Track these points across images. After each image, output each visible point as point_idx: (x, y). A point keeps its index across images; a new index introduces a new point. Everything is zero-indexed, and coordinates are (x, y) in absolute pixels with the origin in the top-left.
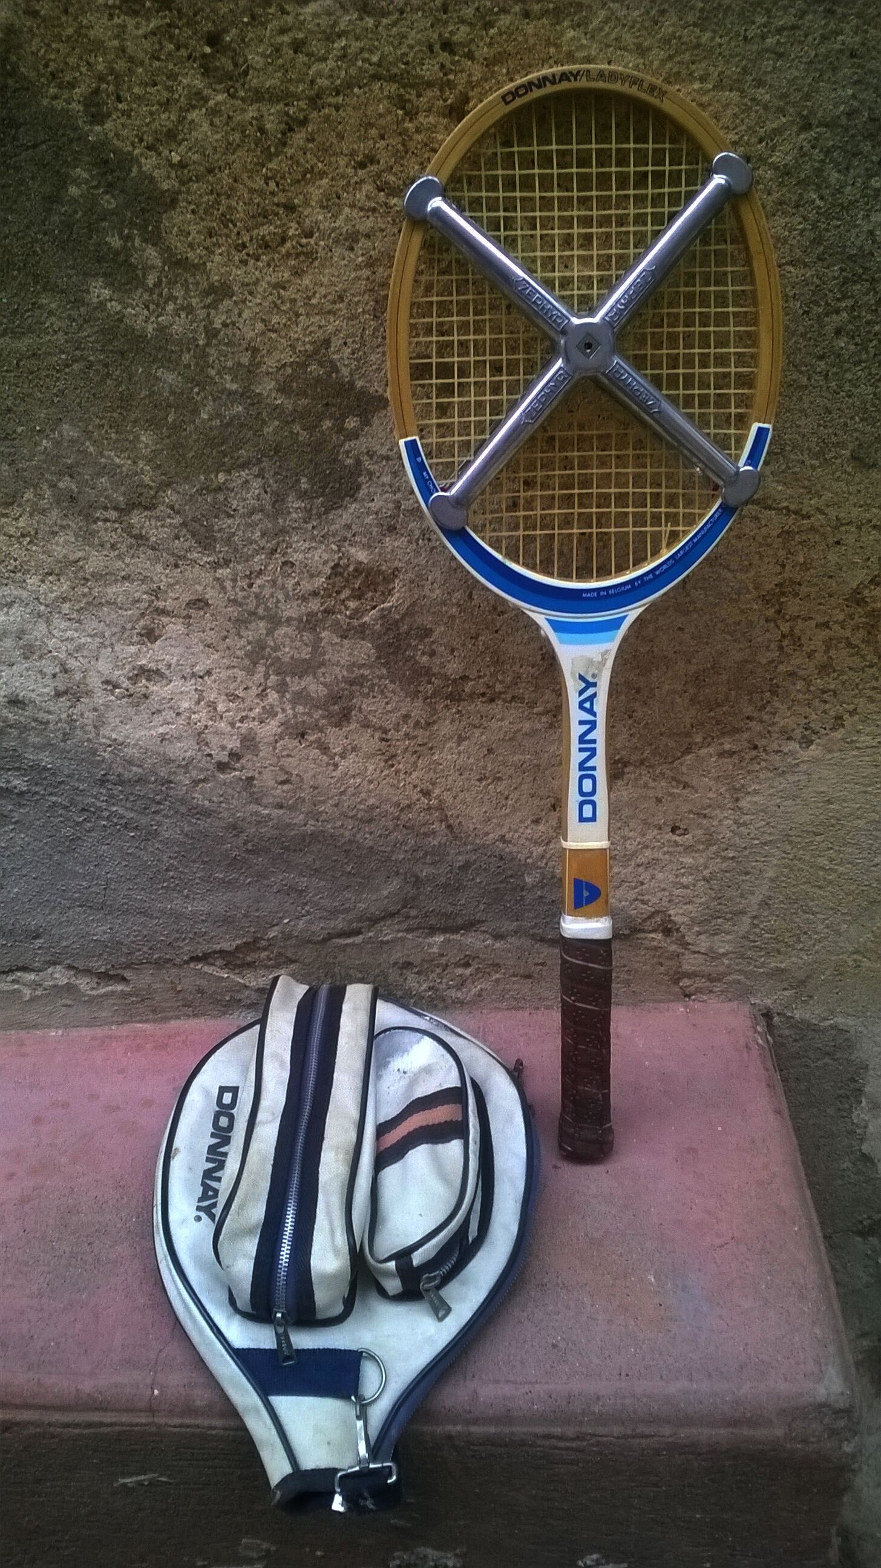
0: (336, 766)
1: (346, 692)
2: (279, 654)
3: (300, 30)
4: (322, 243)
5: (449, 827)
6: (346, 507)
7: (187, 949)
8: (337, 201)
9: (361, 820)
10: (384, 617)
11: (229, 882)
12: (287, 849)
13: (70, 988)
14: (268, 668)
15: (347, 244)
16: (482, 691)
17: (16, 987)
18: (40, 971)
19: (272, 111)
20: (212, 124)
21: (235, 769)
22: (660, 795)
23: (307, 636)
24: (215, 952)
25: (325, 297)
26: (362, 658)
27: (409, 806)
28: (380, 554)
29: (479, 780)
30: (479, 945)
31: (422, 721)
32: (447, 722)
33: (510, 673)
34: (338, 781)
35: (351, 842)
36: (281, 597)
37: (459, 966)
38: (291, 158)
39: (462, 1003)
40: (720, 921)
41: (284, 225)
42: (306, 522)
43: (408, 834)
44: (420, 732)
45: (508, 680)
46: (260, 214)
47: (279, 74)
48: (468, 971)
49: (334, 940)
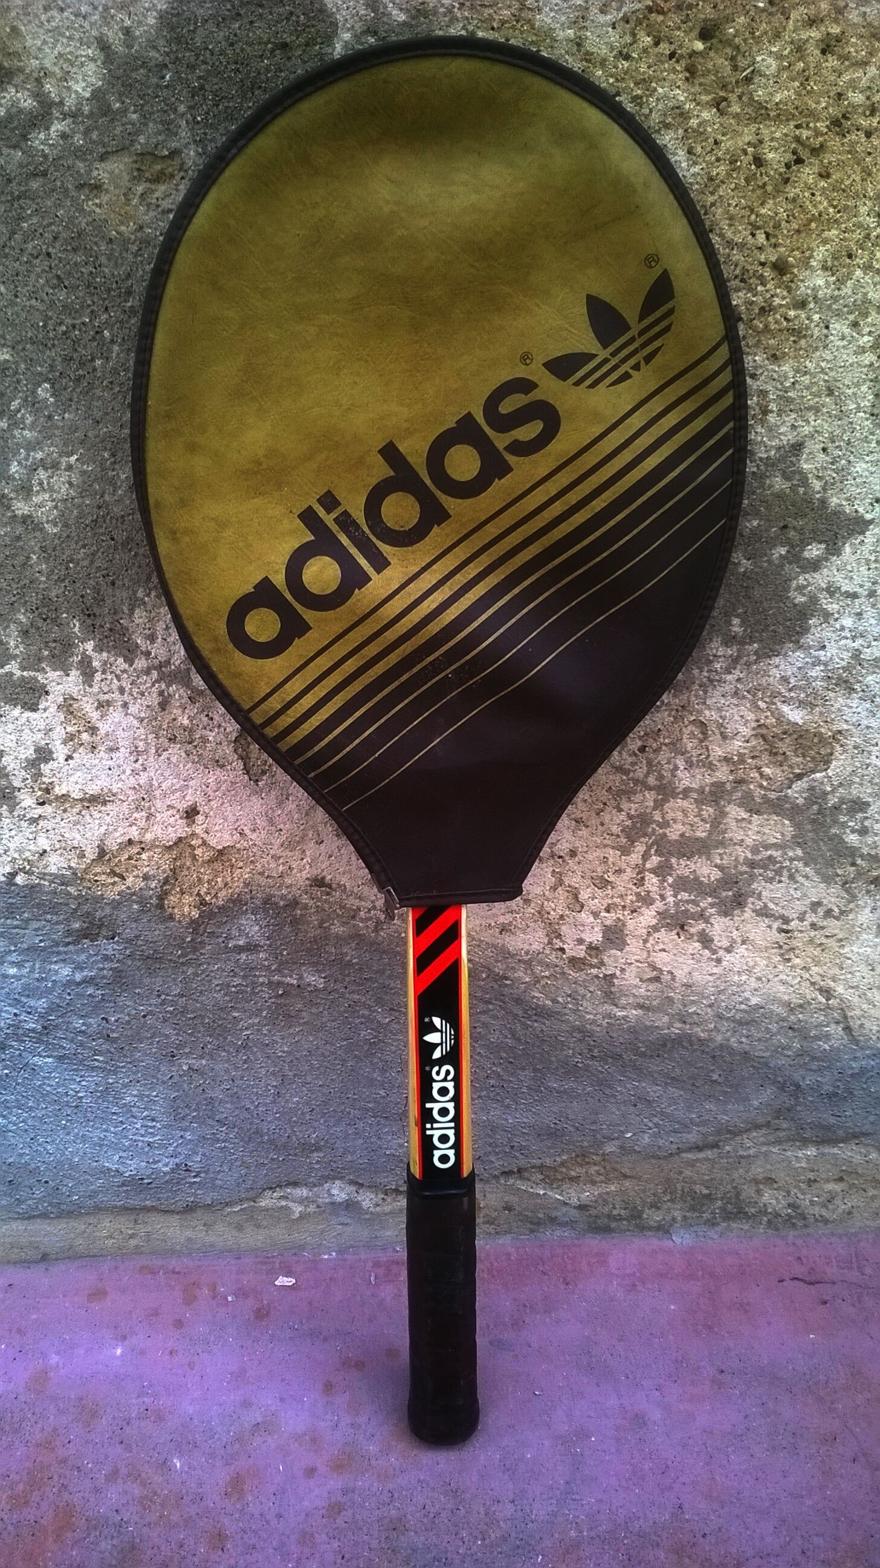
2: (667, 831)
3: (836, 21)
4: (816, 317)
5: (848, 1029)
6: (785, 655)
7: (498, 1164)
8: (848, 261)
10: (812, 789)
11: (565, 1092)
12: (643, 1055)
13: (350, 1206)
14: (649, 848)
15: (851, 317)
17: (283, 1203)
18: (315, 1186)
19: (778, 135)
20: (690, 152)
21: (592, 966)
23: (709, 811)
24: (533, 1167)
25: (807, 388)
26: (774, 837)
27: (801, 1006)
28: (821, 713)
30: (858, 1159)
31: (836, 910)
32: (867, 910)
35: (721, 1045)
36: (681, 763)
37: (828, 1181)
38: (794, 200)
39: (826, 1221)
41: (767, 291)
42: (730, 673)
43: (795, 1037)
46: (736, 277)
47: (797, 84)
48: (837, 1187)
49: (684, 1155)
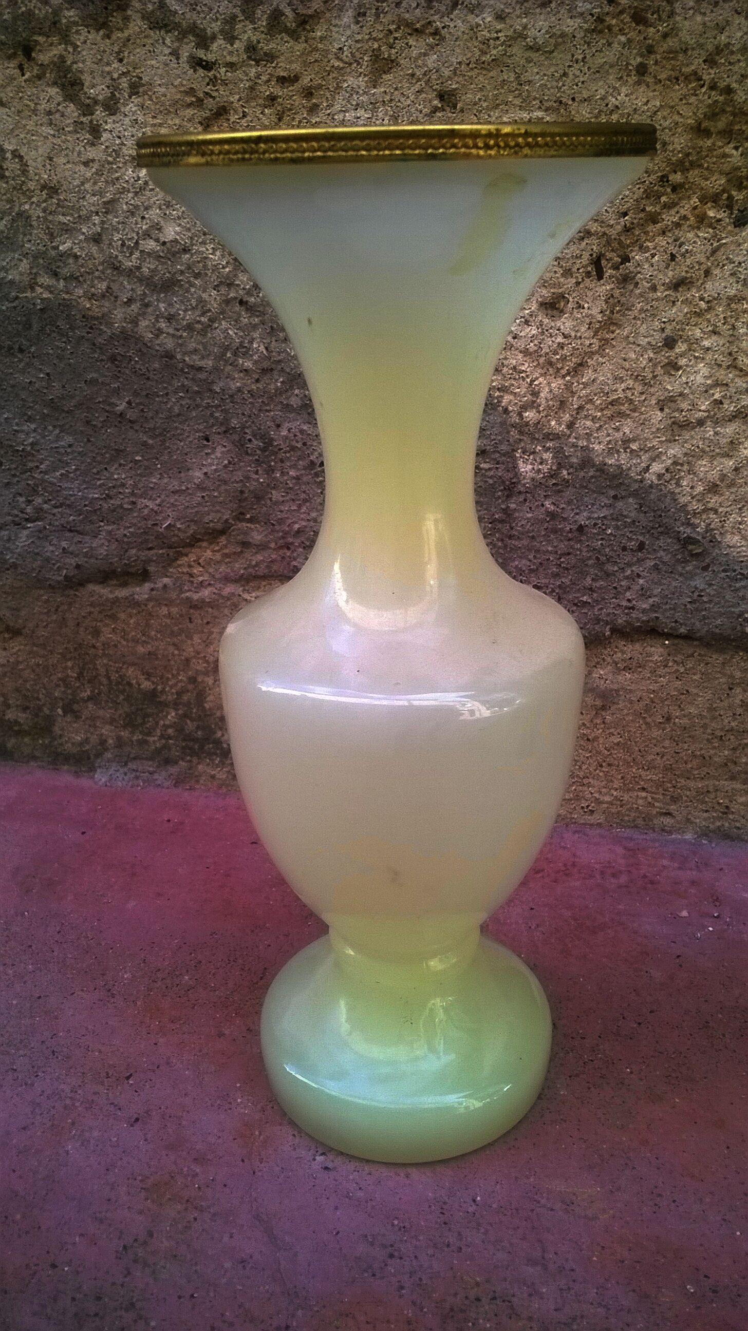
0: (96, 131)
9: (147, 281)
34: (99, 173)
44: (283, 45)
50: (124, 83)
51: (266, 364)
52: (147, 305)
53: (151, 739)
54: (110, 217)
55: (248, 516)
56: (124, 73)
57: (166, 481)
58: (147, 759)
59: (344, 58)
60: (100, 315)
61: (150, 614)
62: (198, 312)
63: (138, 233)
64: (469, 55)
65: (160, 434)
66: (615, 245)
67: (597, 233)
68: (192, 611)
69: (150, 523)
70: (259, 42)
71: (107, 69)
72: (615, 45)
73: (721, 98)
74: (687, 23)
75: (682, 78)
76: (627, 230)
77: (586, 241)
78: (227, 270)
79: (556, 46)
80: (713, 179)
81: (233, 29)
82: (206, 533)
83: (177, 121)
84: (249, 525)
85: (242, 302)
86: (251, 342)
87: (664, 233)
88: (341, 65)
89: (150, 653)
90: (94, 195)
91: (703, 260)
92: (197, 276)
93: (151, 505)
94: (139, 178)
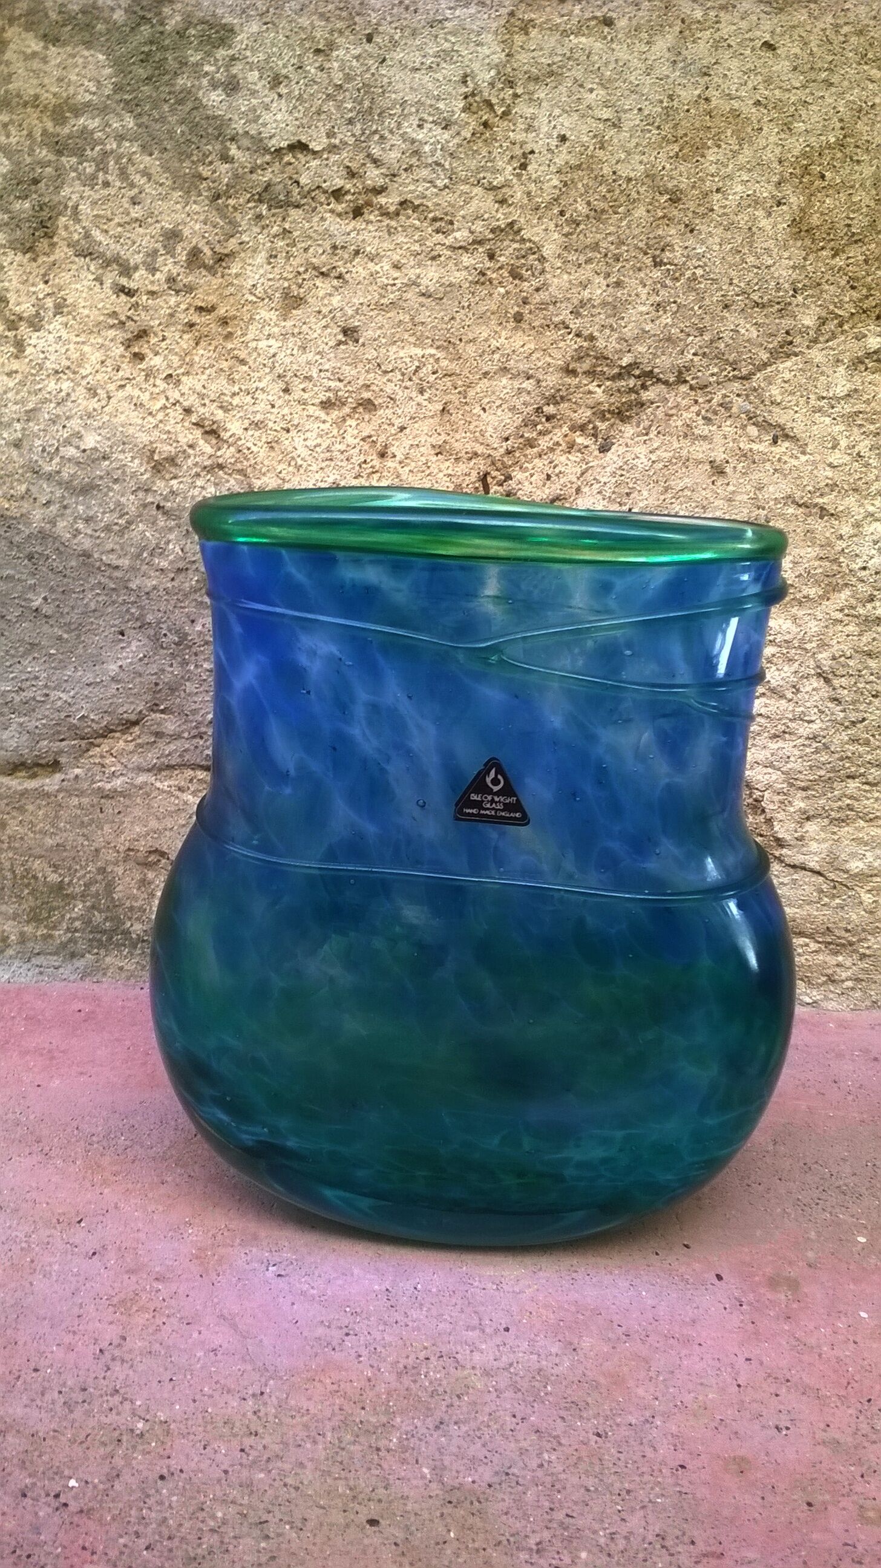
0: (20, 345)
1: (49, 170)
9: (68, 485)
16: (339, 183)
22: (719, 456)
29: (326, 405)
33: (396, 140)
34: (22, 383)
40: (853, 785)
44: (200, 278)
45: (394, 155)
50: (49, 303)
51: (181, 565)
52: (65, 507)
53: (57, 933)
54: (31, 424)
55: (162, 707)
56: (48, 294)
57: (80, 673)
58: (50, 954)
59: (257, 292)
60: (18, 515)
61: (60, 805)
62: (116, 515)
63: (58, 441)
64: (370, 297)
65: (75, 629)
66: (499, 465)
67: (483, 454)
68: (103, 801)
69: (63, 715)
70: (179, 275)
71: (33, 289)
72: (495, 295)
73: (585, 344)
74: (556, 280)
75: (552, 326)
76: (509, 452)
77: (474, 461)
78: (145, 477)
79: (445, 293)
80: (580, 412)
81: (154, 261)
82: (118, 725)
83: (100, 341)
84: (163, 716)
85: (158, 507)
86: (168, 542)
87: (540, 456)
88: (255, 299)
89: (58, 845)
90: (16, 403)
91: (575, 480)
92: (116, 481)
93: (64, 696)
94: (61, 390)
